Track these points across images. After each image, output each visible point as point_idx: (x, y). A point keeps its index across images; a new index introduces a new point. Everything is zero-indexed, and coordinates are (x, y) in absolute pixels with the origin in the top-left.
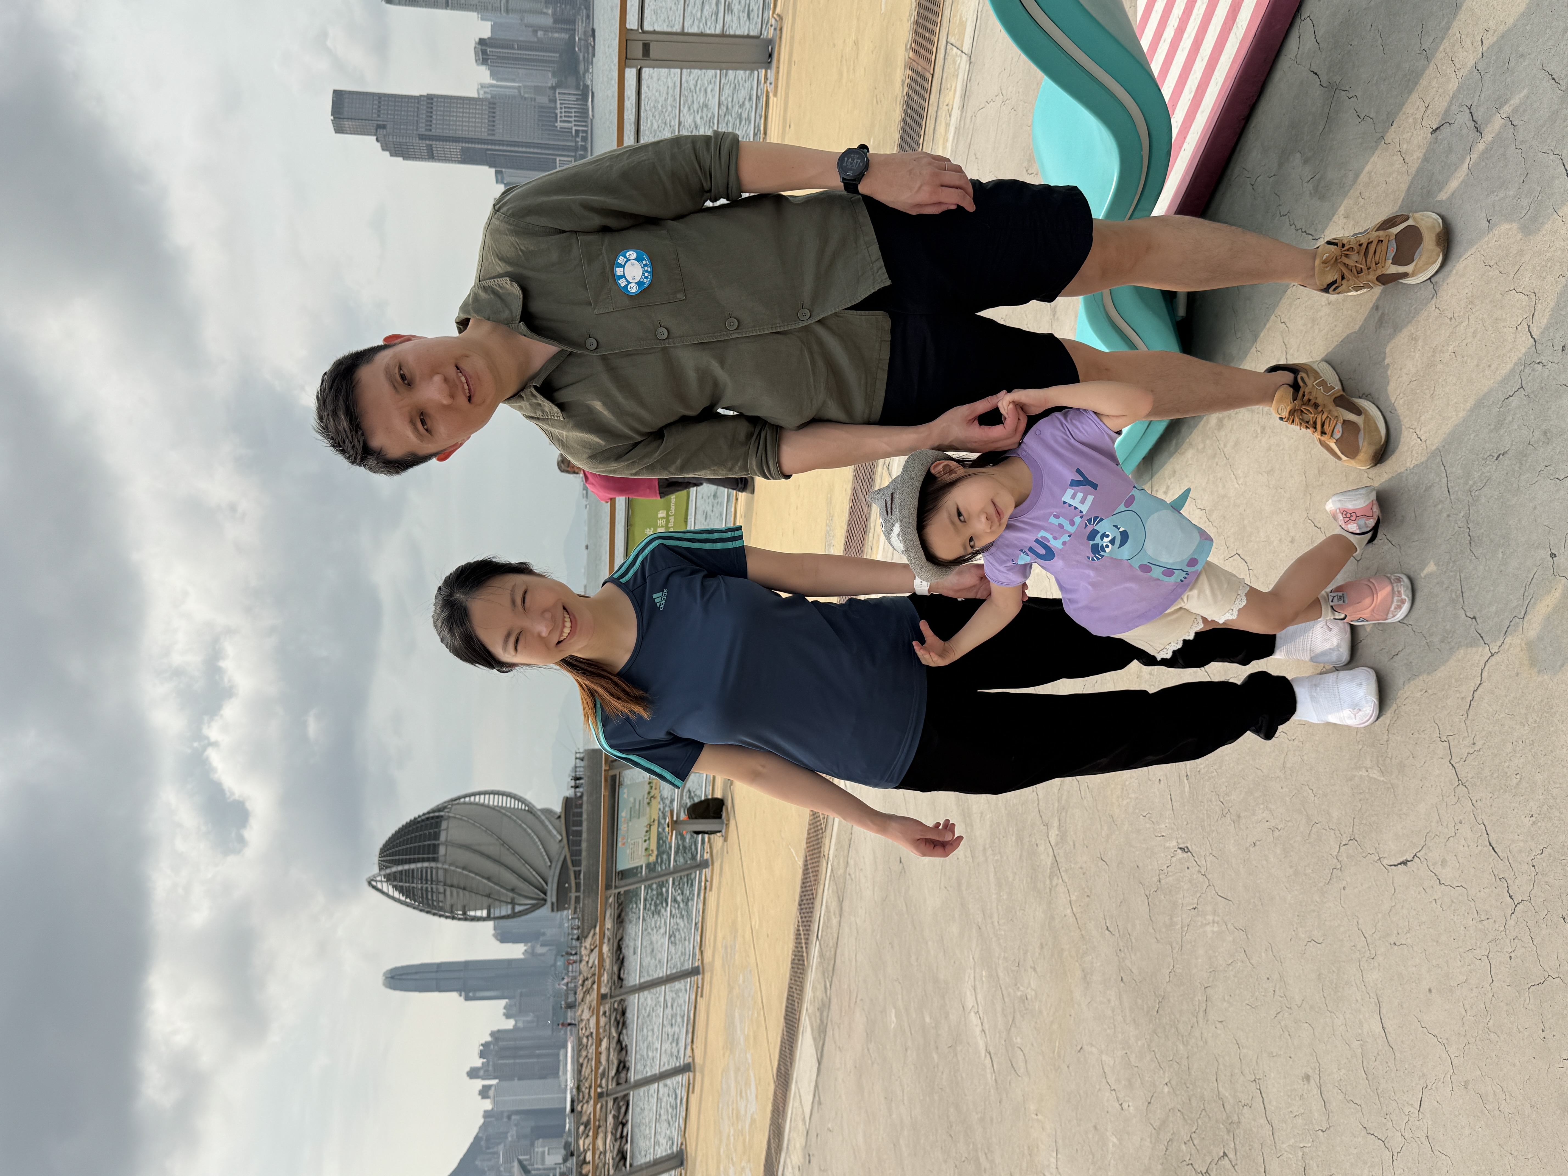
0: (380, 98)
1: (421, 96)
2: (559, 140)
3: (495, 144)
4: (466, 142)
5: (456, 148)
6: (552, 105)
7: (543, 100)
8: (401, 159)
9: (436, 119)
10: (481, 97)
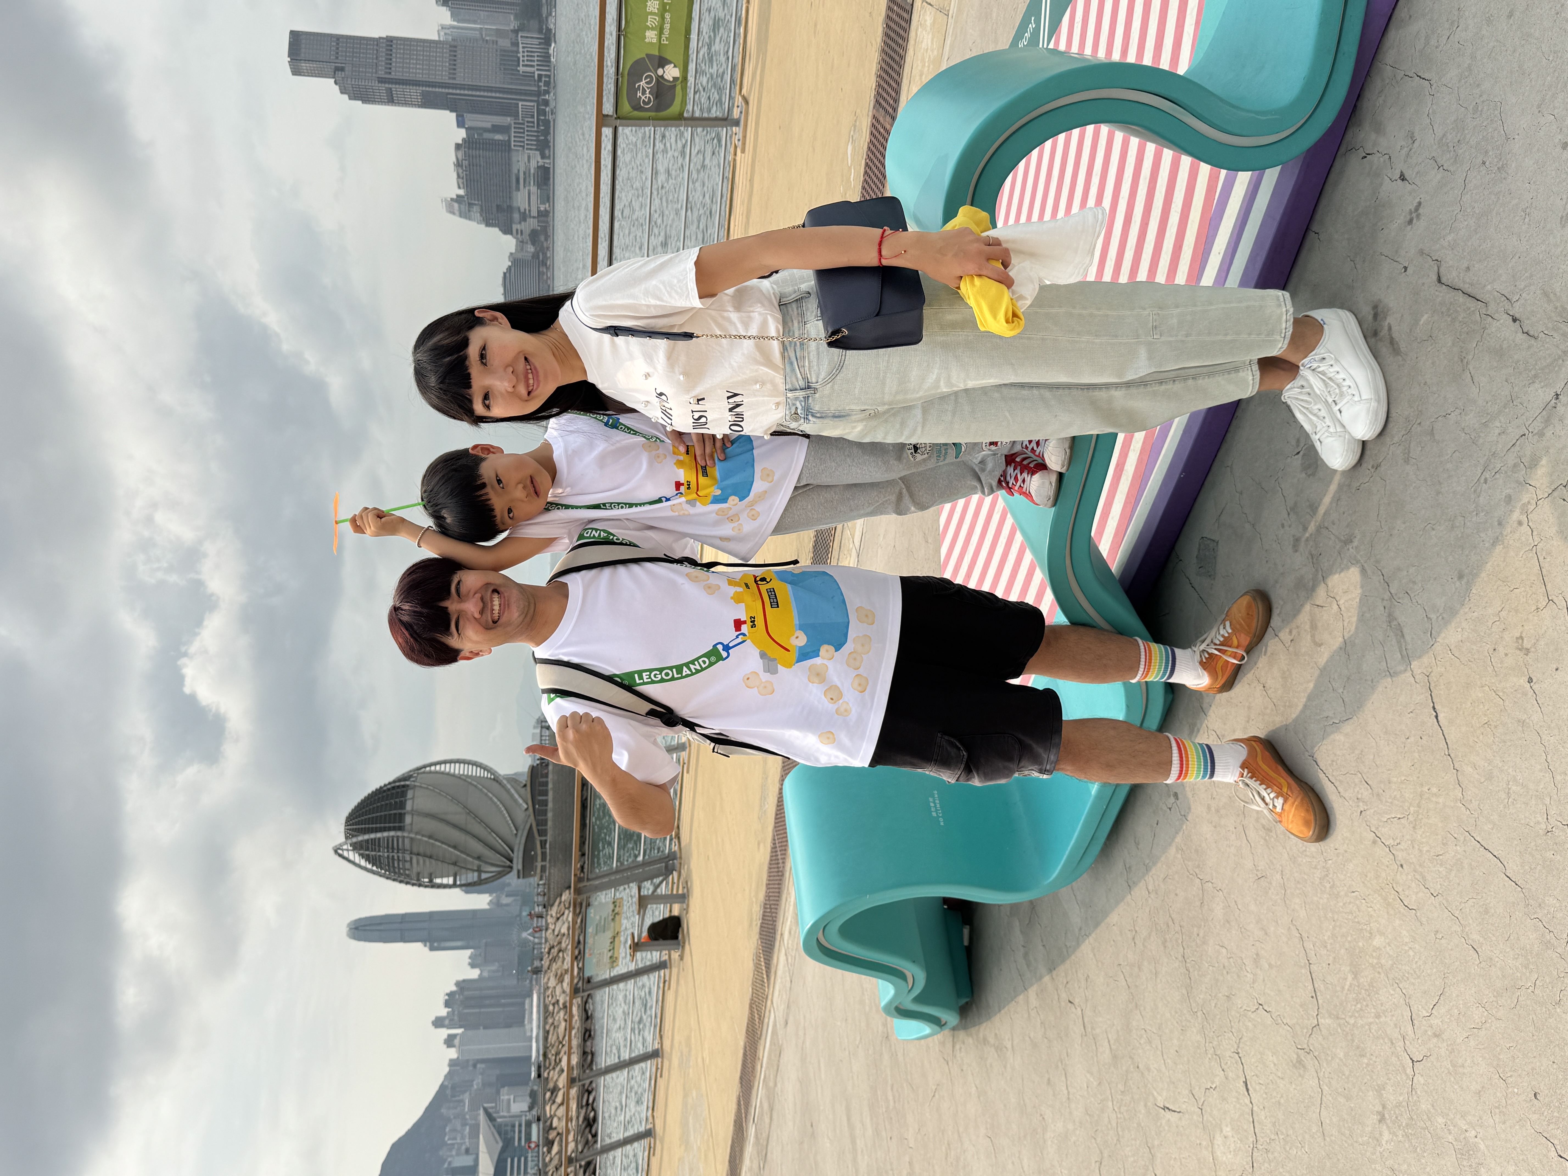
0: (338, 39)
1: (380, 38)
2: (521, 84)
3: (456, 88)
4: (426, 86)
5: (415, 92)
6: (515, 49)
7: (505, 43)
8: (360, 102)
9: (396, 62)
10: (442, 39)
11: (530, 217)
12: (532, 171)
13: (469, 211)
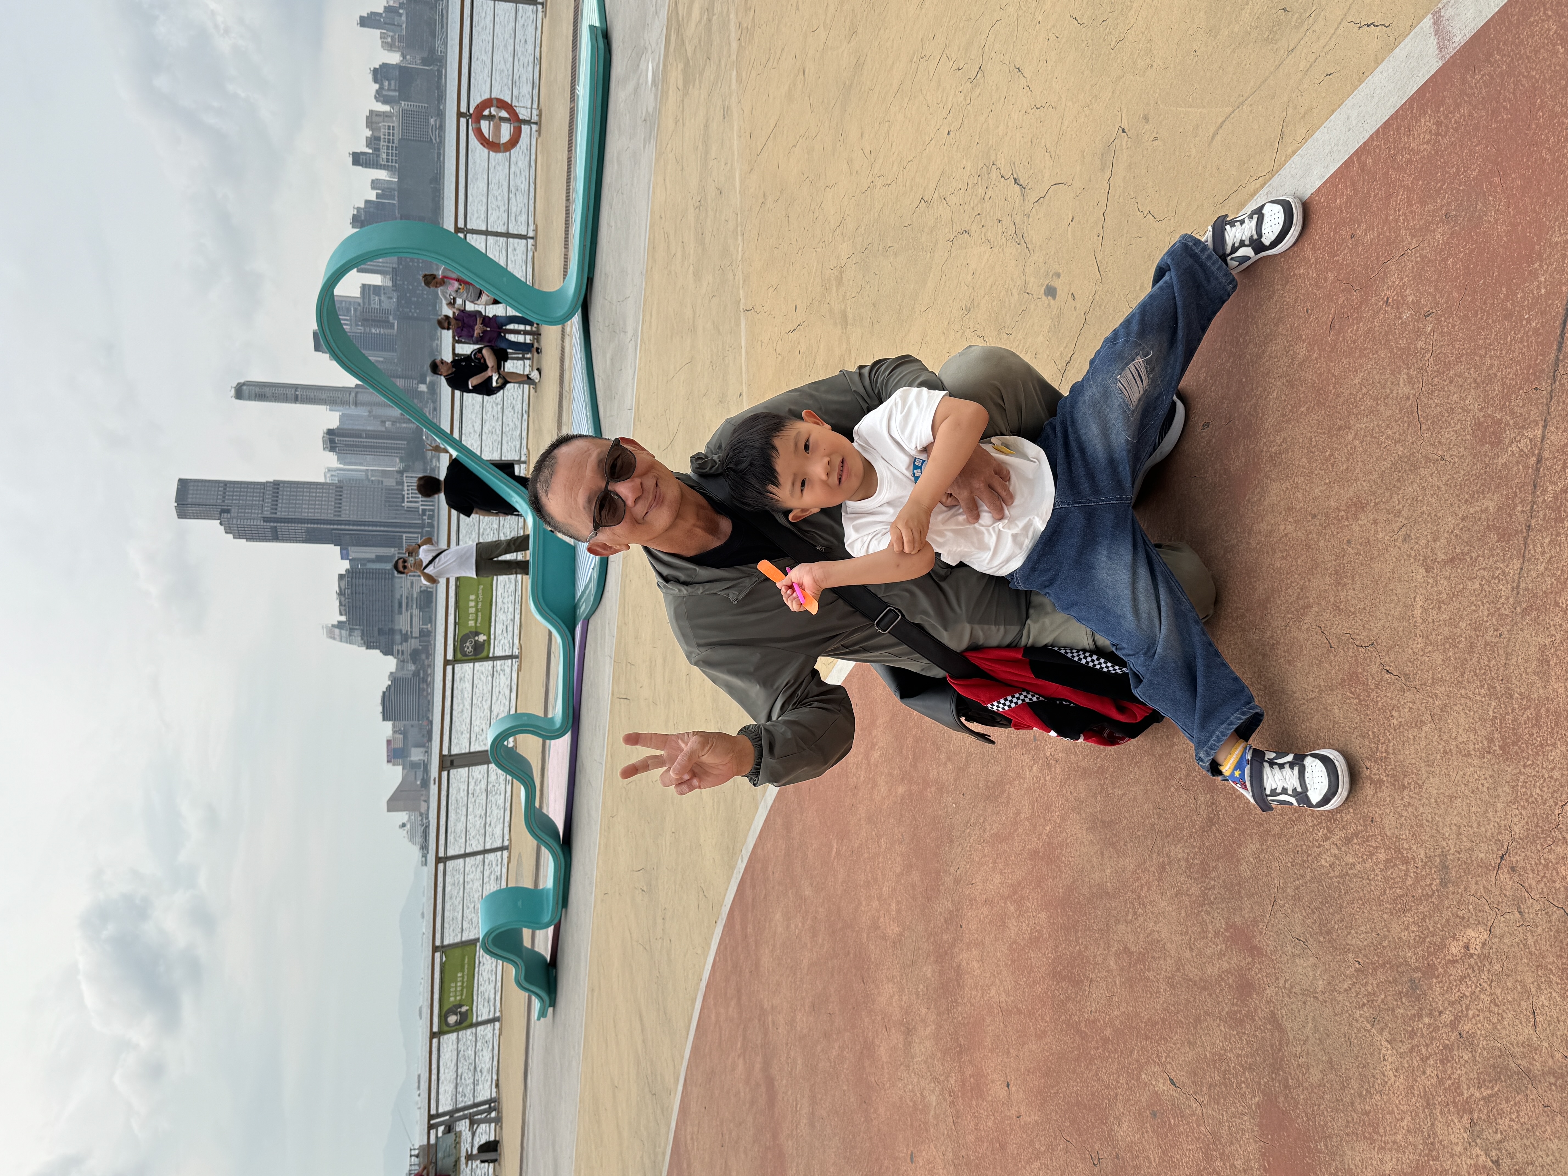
0: (225, 485)
1: (267, 482)
2: (406, 518)
3: (341, 524)
4: (311, 523)
6: (400, 487)
7: (390, 482)
8: (245, 540)
9: (282, 503)
10: (328, 481)
11: (412, 638)
12: (415, 596)
13: (350, 635)
